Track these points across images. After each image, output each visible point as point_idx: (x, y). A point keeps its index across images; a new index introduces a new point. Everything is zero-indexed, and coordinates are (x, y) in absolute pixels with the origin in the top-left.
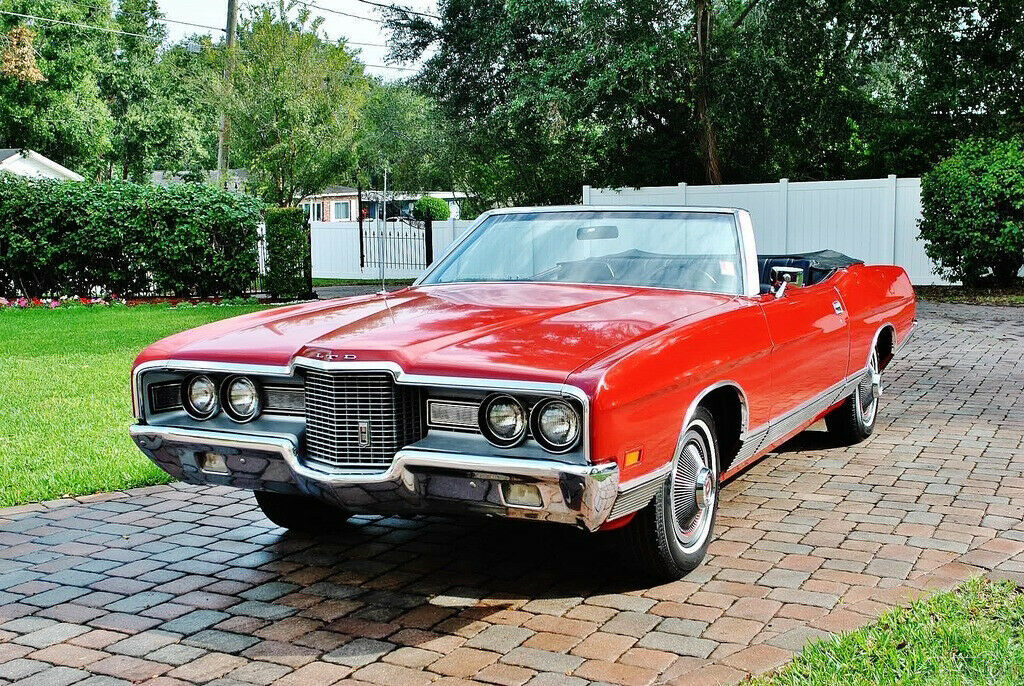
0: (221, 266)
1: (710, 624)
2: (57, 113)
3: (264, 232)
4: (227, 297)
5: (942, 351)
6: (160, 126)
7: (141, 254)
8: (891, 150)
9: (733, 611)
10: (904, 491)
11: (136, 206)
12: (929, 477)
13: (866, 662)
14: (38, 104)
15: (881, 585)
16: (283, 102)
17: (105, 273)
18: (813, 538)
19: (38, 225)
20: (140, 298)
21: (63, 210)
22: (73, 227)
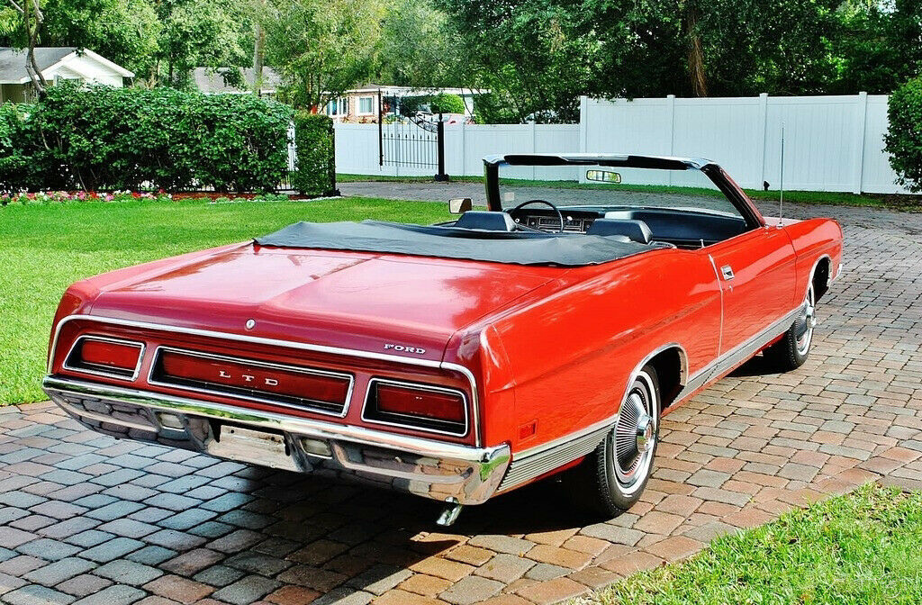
0: (255, 166)
1: (641, 517)
2: (110, 17)
3: (294, 136)
4: (260, 194)
5: (889, 264)
6: (201, 28)
7: (184, 153)
8: (863, 69)
9: (662, 507)
10: (827, 401)
11: (180, 112)
12: (852, 388)
13: (762, 554)
14: (94, 9)
15: (789, 487)
16: (312, 14)
17: (154, 171)
18: (741, 443)
19: (94, 127)
20: (184, 191)
21: (116, 114)
22: (126, 129)
